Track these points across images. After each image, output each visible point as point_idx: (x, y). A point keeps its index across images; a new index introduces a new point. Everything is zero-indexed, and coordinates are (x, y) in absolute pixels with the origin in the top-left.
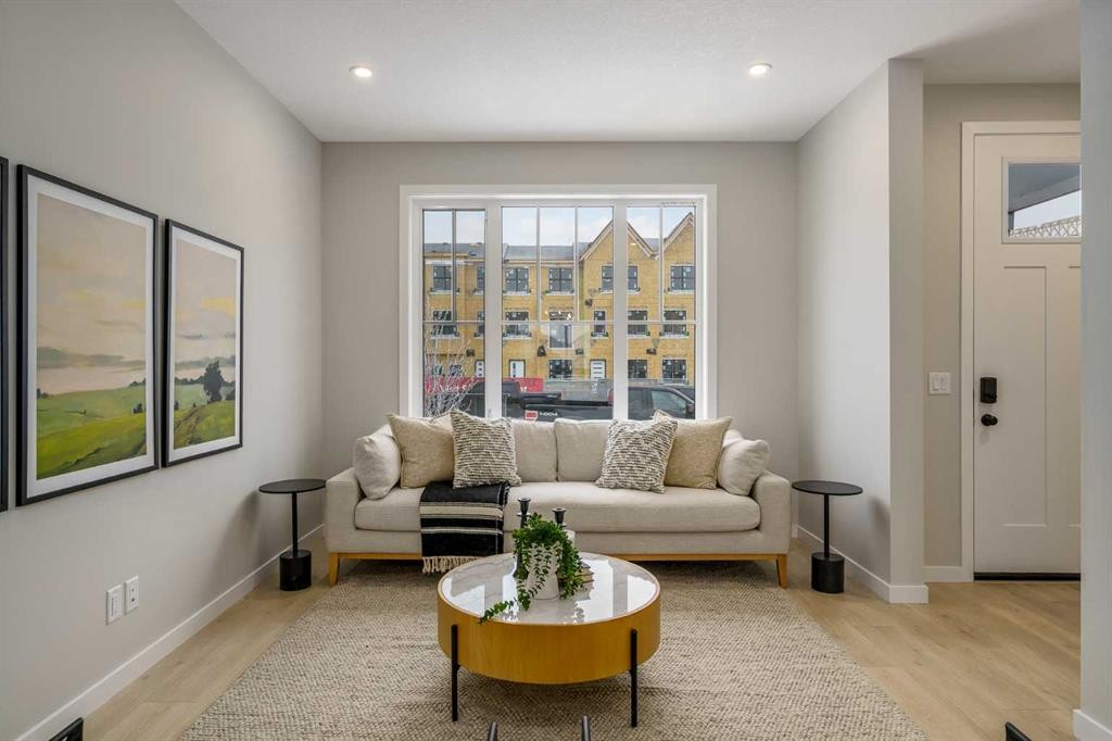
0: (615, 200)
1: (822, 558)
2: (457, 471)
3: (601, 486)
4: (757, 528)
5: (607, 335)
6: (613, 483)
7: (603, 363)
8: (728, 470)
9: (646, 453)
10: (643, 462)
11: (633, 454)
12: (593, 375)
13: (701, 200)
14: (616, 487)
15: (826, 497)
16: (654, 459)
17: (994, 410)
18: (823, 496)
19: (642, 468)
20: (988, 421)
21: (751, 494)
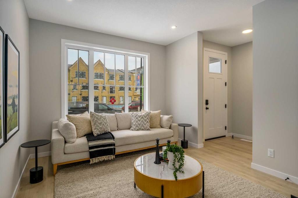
0: (125, 54)
1: (183, 141)
2: (93, 130)
3: (132, 130)
4: (172, 136)
5: (77, 90)
6: (136, 129)
7: (76, 97)
8: (164, 123)
9: (145, 121)
10: (145, 123)
11: (142, 121)
12: (73, 101)
13: (145, 56)
14: (138, 130)
15: (184, 127)
16: (148, 122)
17: (208, 106)
18: (183, 127)
19: (145, 124)
20: (207, 108)
21: (170, 128)
